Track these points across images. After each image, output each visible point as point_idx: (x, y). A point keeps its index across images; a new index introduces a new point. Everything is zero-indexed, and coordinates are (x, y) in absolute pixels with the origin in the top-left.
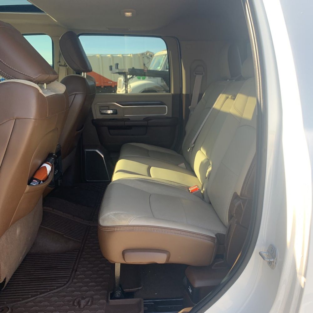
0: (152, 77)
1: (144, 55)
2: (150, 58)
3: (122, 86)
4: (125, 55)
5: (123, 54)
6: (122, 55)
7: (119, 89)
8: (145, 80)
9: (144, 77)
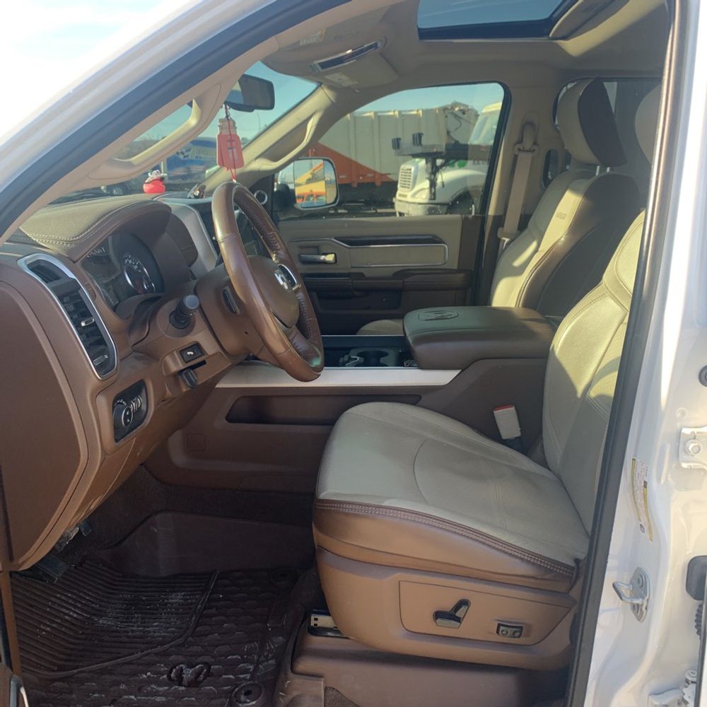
0: (481, 162)
1: (447, 111)
2: (461, 118)
3: (411, 184)
4: (405, 111)
5: (399, 109)
6: (400, 112)
7: (401, 189)
8: (466, 169)
9: (462, 161)
